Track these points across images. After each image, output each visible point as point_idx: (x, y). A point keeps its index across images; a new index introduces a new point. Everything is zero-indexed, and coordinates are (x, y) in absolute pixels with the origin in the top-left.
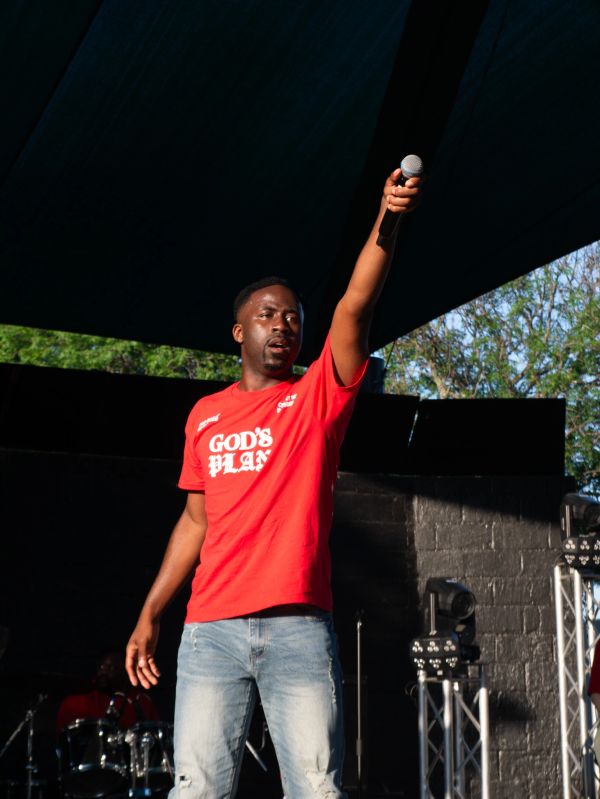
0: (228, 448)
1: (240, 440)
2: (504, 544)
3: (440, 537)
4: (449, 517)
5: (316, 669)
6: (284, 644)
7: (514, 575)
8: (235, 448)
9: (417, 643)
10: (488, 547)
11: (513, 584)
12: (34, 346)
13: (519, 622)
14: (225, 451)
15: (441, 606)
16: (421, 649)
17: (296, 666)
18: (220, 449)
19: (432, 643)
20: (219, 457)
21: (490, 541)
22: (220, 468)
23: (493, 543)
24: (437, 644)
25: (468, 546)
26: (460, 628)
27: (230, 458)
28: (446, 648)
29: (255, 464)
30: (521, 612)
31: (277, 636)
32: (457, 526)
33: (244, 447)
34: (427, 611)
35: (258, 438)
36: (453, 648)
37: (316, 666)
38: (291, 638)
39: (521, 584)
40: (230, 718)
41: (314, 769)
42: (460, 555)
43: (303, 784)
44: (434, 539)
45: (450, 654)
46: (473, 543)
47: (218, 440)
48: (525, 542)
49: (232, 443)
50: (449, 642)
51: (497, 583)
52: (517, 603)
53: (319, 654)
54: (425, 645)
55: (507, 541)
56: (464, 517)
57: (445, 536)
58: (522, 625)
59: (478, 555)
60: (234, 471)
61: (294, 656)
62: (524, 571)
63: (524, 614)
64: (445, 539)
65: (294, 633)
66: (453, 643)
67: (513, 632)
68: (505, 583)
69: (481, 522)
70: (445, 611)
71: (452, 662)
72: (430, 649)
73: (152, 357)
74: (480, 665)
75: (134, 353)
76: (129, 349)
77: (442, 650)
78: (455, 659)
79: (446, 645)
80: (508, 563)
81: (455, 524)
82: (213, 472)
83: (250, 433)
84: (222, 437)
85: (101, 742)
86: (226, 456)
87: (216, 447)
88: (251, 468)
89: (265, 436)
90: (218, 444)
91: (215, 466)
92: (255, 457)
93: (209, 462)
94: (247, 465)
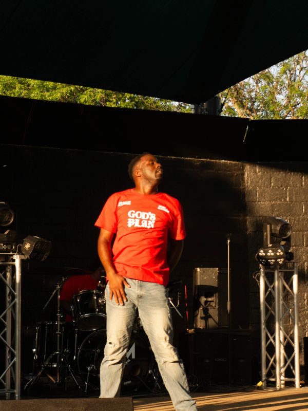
0: (137, 217)
1: (143, 215)
2: (294, 198)
3: (259, 195)
4: (264, 184)
5: (162, 303)
6: (150, 294)
7: (299, 216)
8: (140, 218)
9: (262, 251)
10: (285, 200)
11: (299, 220)
12: (17, 89)
13: (302, 241)
14: (135, 218)
15: (273, 231)
16: (264, 254)
17: (154, 302)
18: (133, 216)
19: (270, 251)
20: (133, 220)
21: (286, 197)
22: (133, 224)
23: (288, 198)
24: (273, 251)
25: (274, 200)
26: (283, 243)
27: (137, 221)
28: (278, 254)
29: (148, 225)
30: (303, 235)
31: (148, 291)
32: (269, 189)
33: (143, 218)
34: (265, 234)
35: (150, 216)
36: (282, 253)
37: (162, 302)
38: (153, 291)
39: (303, 220)
40: (129, 320)
41: (164, 340)
42: (270, 205)
43: (160, 346)
44: (256, 196)
45: (280, 257)
46: (277, 198)
47: (132, 213)
48: (305, 197)
49: (139, 215)
50: (279, 251)
51: (290, 220)
52: (300, 231)
53: (163, 297)
54: (266, 252)
55: (296, 197)
56: (272, 184)
57: (262, 194)
58: (303, 242)
59: (279, 205)
60: (139, 226)
61: (154, 299)
62: (305, 213)
63: (304, 236)
64: (262, 196)
65: (153, 289)
66: (282, 251)
67: (298, 246)
68: (295, 220)
69: (282, 186)
70: (275, 234)
71: (281, 261)
72: (269, 254)
73: (82, 96)
74: (294, 263)
75: (72, 93)
76: (70, 92)
77: (275, 255)
78: (282, 260)
79: (277, 252)
80: (296, 209)
81: (268, 188)
82: (130, 225)
83: (146, 213)
84: (134, 211)
85: (96, 303)
86: (136, 219)
87: (131, 215)
88: (146, 226)
89: (153, 217)
90: (132, 214)
91: (131, 223)
92: (148, 223)
93: (128, 221)
94: (144, 225)
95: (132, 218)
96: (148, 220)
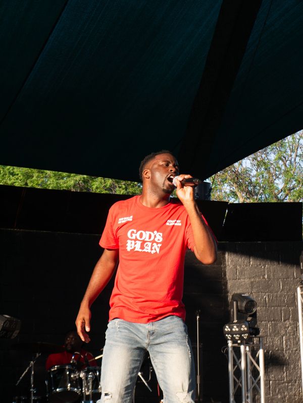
0: (139, 238)
1: (146, 235)
2: (272, 276)
3: (239, 273)
4: (244, 262)
6: (164, 328)
7: (277, 292)
8: (142, 239)
9: (227, 327)
10: (264, 278)
11: (277, 296)
12: (35, 178)
13: (280, 316)
14: (136, 240)
15: (239, 308)
16: (229, 330)
18: (134, 237)
19: (235, 327)
20: (133, 242)
22: (133, 248)
23: (266, 276)
24: (238, 327)
25: (253, 277)
26: (249, 319)
27: (139, 244)
28: (242, 329)
29: (151, 249)
30: (281, 311)
31: (161, 325)
33: (147, 239)
34: (232, 310)
35: (155, 236)
36: (246, 329)
39: (281, 296)
42: (249, 282)
43: (175, 400)
44: (236, 274)
45: (244, 332)
46: (256, 276)
47: (133, 232)
48: (282, 275)
49: (141, 235)
50: (243, 326)
51: (268, 296)
52: (279, 306)
53: (181, 332)
54: (231, 328)
55: (273, 274)
56: (251, 263)
57: (242, 272)
59: (259, 282)
60: (140, 250)
62: (282, 290)
64: (242, 274)
66: (246, 327)
67: (277, 321)
68: (273, 296)
69: (260, 265)
70: (242, 310)
71: (245, 336)
72: (234, 330)
73: (94, 183)
74: (259, 338)
75: (85, 181)
76: (82, 179)
77: (240, 330)
78: (247, 335)
79: (242, 327)
80: (274, 286)
81: (247, 266)
82: (129, 249)
83: (151, 233)
84: (135, 231)
85: (68, 377)
86: (137, 242)
87: (132, 236)
88: (149, 251)
89: (159, 237)
90: (133, 234)
91: (130, 246)
92: (152, 246)
93: (127, 243)
94: (147, 249)
95: (132, 240)
96: (154, 241)
